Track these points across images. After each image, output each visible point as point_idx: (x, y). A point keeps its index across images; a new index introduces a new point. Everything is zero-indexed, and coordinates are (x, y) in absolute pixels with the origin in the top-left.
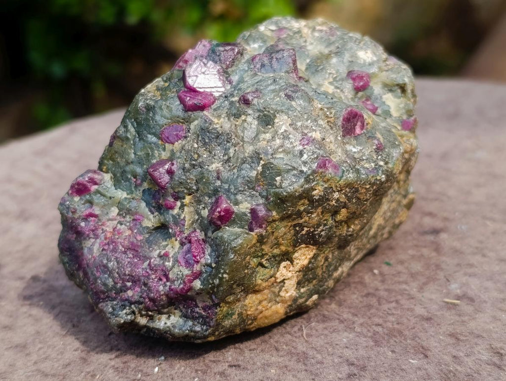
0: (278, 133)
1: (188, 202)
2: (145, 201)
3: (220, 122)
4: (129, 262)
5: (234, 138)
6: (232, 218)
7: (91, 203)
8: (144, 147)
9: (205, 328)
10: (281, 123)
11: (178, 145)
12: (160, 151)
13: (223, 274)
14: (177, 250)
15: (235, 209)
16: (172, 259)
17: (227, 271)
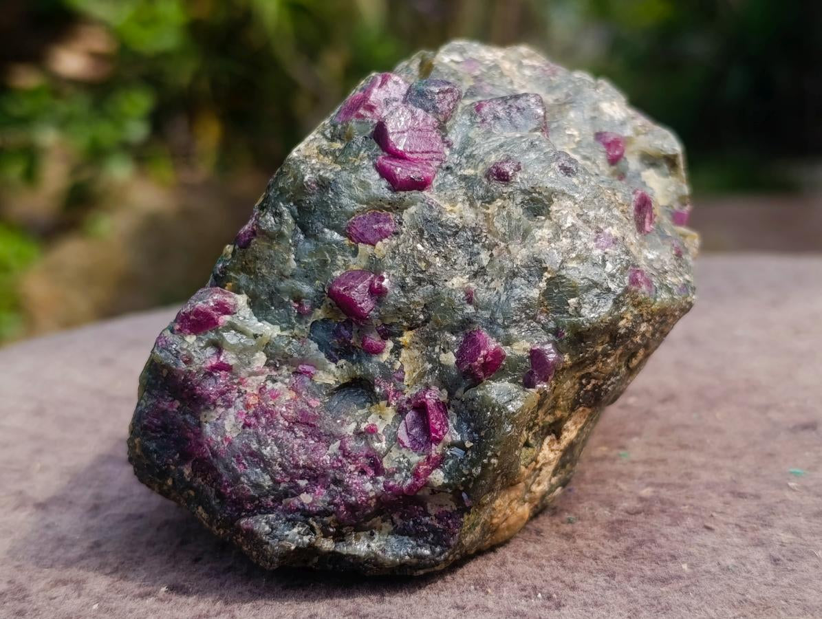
0: (563, 228)
1: (408, 341)
2: (316, 341)
3: (456, 209)
4: (299, 446)
5: (486, 236)
6: (501, 367)
7: (218, 346)
8: (318, 250)
9: (438, 549)
10: (564, 212)
11: (382, 247)
12: (347, 257)
13: (490, 457)
14: (391, 421)
15: (507, 351)
16: (384, 437)
17: (499, 454)
